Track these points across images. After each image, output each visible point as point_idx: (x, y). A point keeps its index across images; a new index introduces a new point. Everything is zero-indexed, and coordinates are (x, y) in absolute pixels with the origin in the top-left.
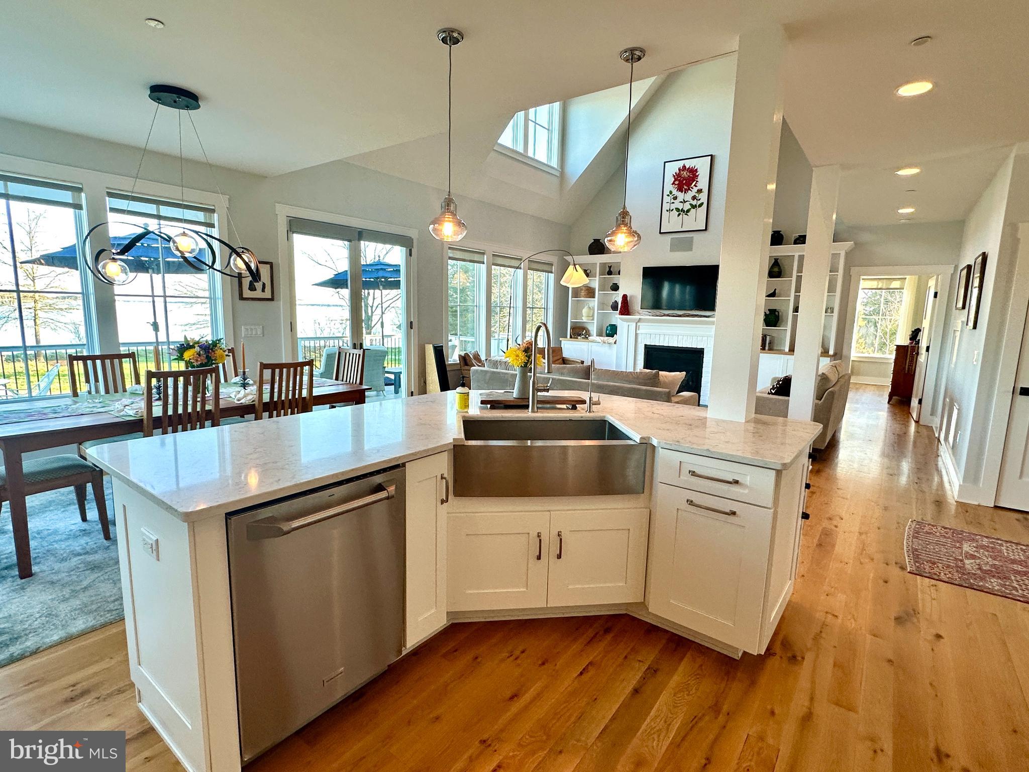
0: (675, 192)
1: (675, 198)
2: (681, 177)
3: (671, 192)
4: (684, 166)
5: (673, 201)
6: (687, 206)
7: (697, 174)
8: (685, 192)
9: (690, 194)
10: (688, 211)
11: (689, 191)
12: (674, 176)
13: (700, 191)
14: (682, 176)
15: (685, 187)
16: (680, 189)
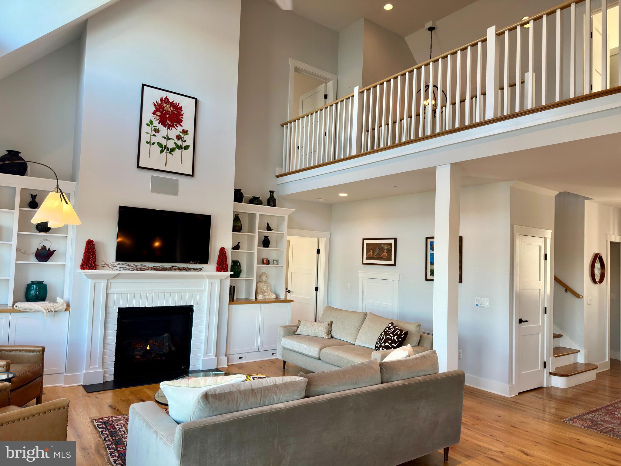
0: (156, 123)
1: (157, 131)
2: (163, 108)
3: (151, 122)
4: (167, 98)
5: (153, 133)
6: (171, 145)
7: (182, 113)
8: (169, 128)
9: (174, 133)
10: (172, 150)
11: (173, 128)
12: (155, 105)
13: (185, 132)
14: (165, 108)
15: (169, 123)
16: (162, 121)
